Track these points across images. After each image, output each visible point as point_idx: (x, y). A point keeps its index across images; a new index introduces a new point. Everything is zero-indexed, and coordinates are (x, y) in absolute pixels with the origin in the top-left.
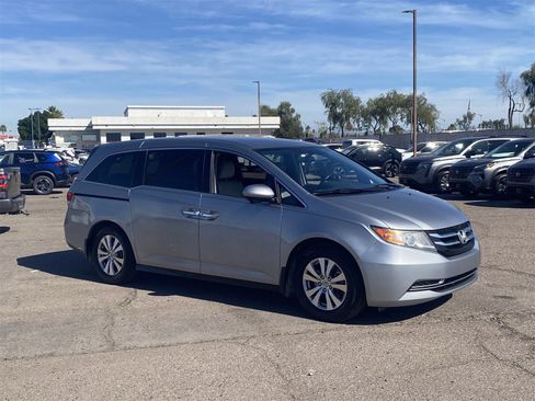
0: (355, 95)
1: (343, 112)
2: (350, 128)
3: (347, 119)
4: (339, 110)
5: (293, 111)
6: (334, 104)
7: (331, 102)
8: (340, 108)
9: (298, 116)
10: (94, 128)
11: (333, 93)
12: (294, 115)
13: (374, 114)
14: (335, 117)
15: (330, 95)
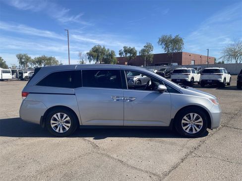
0: (29, 56)
2: (27, 66)
3: (26, 64)
4: (23, 60)
7: (20, 58)
11: (21, 55)
13: (37, 62)
14: (22, 63)
15: (20, 55)
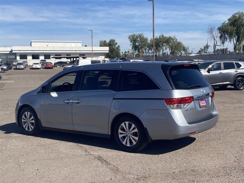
1: (139, 45)
5: (116, 44)
6: (135, 41)
8: (138, 43)
9: (119, 46)
10: (13, 52)
12: (117, 46)
